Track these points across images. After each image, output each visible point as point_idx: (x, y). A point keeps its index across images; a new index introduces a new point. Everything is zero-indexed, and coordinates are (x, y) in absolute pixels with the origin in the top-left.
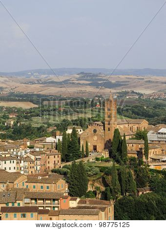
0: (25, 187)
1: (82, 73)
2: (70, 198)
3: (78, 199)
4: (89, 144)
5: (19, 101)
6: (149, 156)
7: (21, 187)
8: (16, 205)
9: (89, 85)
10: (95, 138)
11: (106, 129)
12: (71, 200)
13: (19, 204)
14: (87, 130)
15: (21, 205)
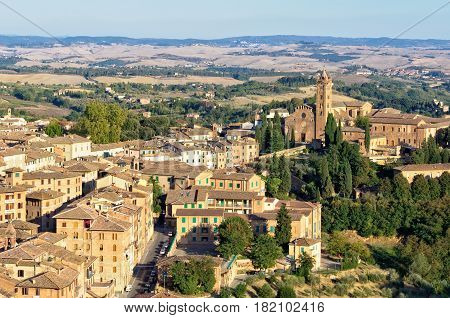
0: (209, 184)
1: (302, 42)
2: (265, 198)
3: (276, 201)
4: (296, 132)
5: (220, 75)
6: (371, 148)
7: (205, 184)
8: (196, 207)
9: (310, 57)
10: (304, 124)
11: (318, 113)
12: (266, 201)
13: (200, 206)
14: (294, 115)
15: (203, 207)
